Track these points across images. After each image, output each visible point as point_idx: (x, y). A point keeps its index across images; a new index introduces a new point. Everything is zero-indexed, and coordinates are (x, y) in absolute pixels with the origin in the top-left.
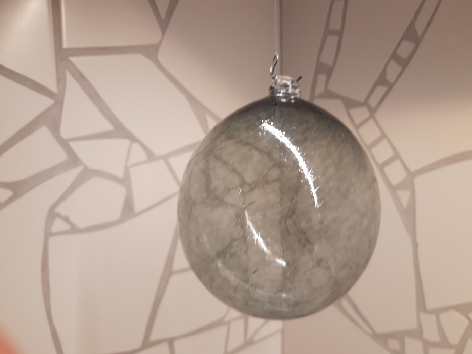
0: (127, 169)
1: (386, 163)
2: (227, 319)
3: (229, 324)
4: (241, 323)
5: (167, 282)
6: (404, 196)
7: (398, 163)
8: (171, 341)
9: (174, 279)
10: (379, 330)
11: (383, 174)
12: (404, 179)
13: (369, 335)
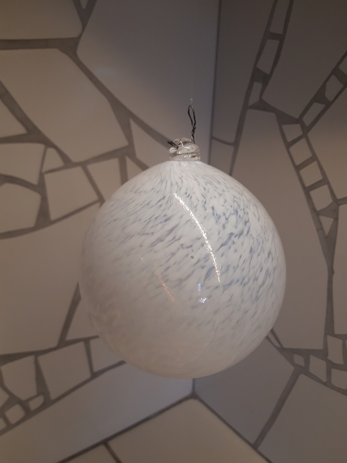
0: (41, 175)
1: (314, 187)
7: (326, 189)
11: (309, 198)
12: (330, 205)
13: (276, 347)
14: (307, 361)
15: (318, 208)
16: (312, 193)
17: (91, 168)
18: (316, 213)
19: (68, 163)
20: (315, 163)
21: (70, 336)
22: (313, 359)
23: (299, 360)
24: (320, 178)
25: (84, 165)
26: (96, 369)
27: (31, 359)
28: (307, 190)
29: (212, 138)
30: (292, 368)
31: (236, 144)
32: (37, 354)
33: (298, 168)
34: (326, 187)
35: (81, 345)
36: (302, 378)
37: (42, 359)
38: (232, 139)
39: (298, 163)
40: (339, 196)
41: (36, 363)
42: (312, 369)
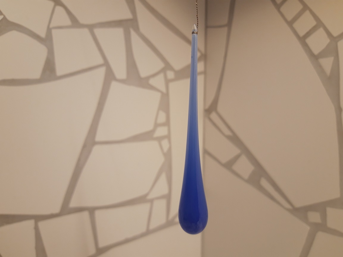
0: (49, 30)
1: (309, 34)
2: (150, 197)
3: (152, 201)
4: (164, 202)
5: (90, 152)
6: (327, 63)
7: (321, 31)
8: (92, 211)
9: (96, 149)
10: (298, 204)
11: (305, 46)
12: (328, 46)
13: (288, 210)
14: (324, 216)
15: (316, 52)
16: (309, 41)
17: (97, 31)
18: (315, 58)
19: (75, 23)
20: (307, 13)
21: (73, 204)
22: (330, 211)
23: (315, 217)
24: (314, 23)
25: (91, 27)
26: (101, 245)
27: (31, 223)
28: (303, 40)
29: (207, 27)
30: (308, 228)
31: (229, 25)
32: (38, 218)
33: (290, 23)
34: (321, 30)
35: (86, 214)
36: (321, 236)
37: (42, 225)
38: (225, 21)
39: (289, 18)
40: (335, 34)
41: (37, 229)
42: (330, 224)
